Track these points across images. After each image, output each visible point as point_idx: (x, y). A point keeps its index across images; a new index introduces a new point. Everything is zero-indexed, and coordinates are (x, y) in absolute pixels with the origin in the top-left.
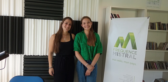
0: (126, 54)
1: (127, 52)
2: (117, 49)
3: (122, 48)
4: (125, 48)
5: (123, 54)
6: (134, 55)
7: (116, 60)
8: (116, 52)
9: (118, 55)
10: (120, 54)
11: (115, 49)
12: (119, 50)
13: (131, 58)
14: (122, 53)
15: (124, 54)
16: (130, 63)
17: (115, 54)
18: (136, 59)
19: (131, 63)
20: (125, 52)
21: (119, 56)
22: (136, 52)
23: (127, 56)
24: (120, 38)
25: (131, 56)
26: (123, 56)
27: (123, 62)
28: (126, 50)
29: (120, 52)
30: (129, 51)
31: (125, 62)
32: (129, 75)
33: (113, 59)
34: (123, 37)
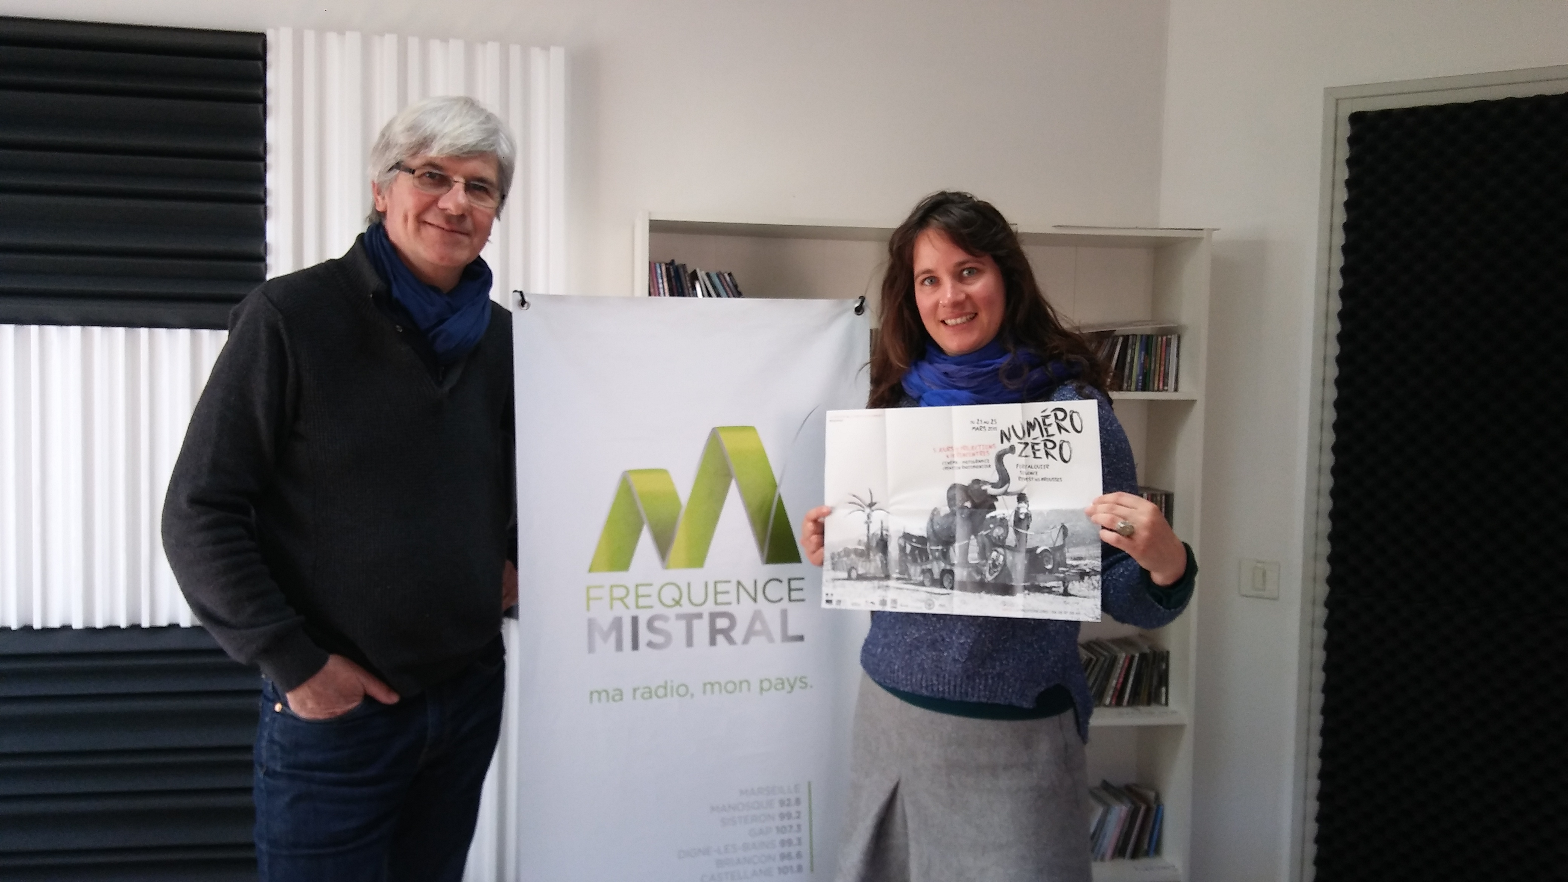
0: (714, 616)
1: (721, 598)
2: (620, 593)
3: (667, 568)
4: (701, 567)
5: (690, 619)
6: (784, 614)
7: (628, 694)
8: (617, 623)
9: (642, 642)
10: (658, 624)
11: (605, 593)
13: (763, 639)
14: (672, 613)
15: (696, 623)
16: (755, 686)
17: (605, 638)
18: (801, 638)
19: (766, 685)
20: (698, 597)
21: (650, 644)
22: (794, 584)
23: (726, 633)
24: (639, 485)
25: (763, 623)
26: (690, 642)
27: (692, 695)
28: (706, 584)
29: (658, 609)
30: (739, 583)
31: (712, 685)
32: (760, 790)
33: (598, 692)
34: (664, 472)
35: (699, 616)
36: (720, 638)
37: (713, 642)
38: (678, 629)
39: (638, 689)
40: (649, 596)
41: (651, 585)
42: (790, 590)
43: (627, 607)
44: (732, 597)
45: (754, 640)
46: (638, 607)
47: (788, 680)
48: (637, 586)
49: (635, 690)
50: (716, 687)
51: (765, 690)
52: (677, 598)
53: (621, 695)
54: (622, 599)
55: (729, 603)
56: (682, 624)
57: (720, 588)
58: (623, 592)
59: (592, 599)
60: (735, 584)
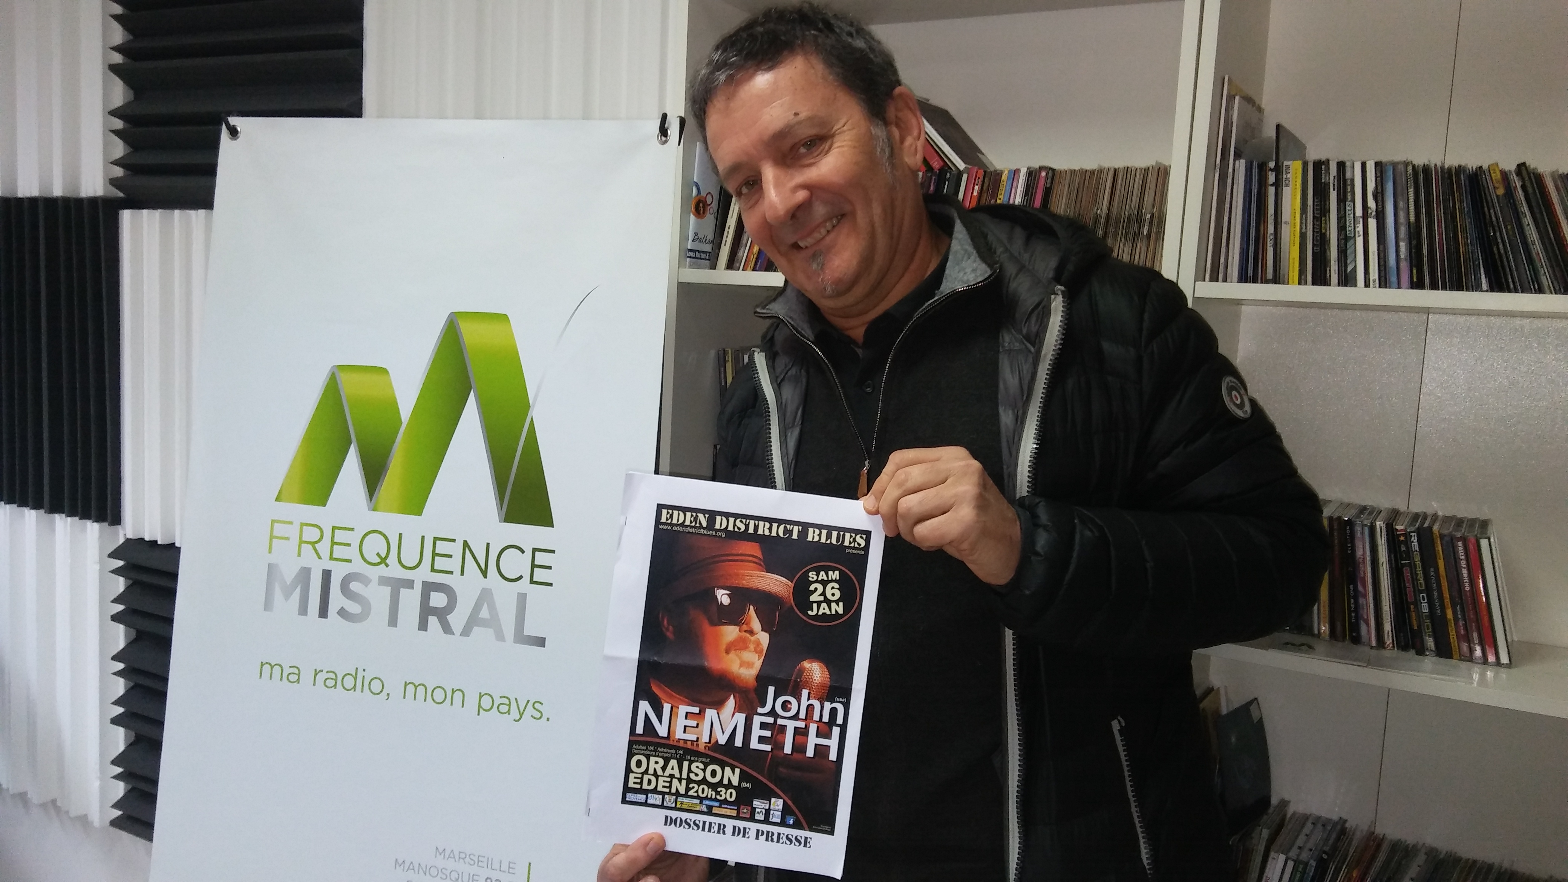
0: (429, 588)
1: (440, 563)
2: (311, 534)
3: (374, 509)
4: (419, 513)
5: (398, 585)
6: (522, 599)
7: (307, 676)
8: (305, 574)
10: (354, 586)
11: (293, 532)
12: (340, 536)
13: (490, 632)
14: (374, 574)
15: (404, 593)
16: (472, 701)
17: (287, 595)
18: (541, 642)
19: (486, 702)
21: (342, 612)
22: (541, 559)
24: (349, 385)
25: (492, 608)
26: (393, 621)
27: (388, 694)
28: (423, 537)
29: (357, 565)
30: (466, 544)
31: (416, 687)
32: (463, 856)
33: (270, 665)
34: (383, 371)
35: (410, 584)
36: (433, 621)
37: (423, 626)
38: (381, 597)
39: (322, 671)
40: (349, 545)
41: (352, 530)
42: (534, 566)
43: (320, 558)
44: (454, 564)
45: (476, 630)
46: (331, 558)
47: (516, 699)
48: (334, 528)
49: (316, 675)
50: (421, 689)
51: (482, 708)
52: (383, 557)
53: (299, 675)
54: (313, 544)
55: (452, 573)
56: (388, 590)
57: (441, 547)
58: (316, 533)
59: (277, 538)
60: (460, 545)
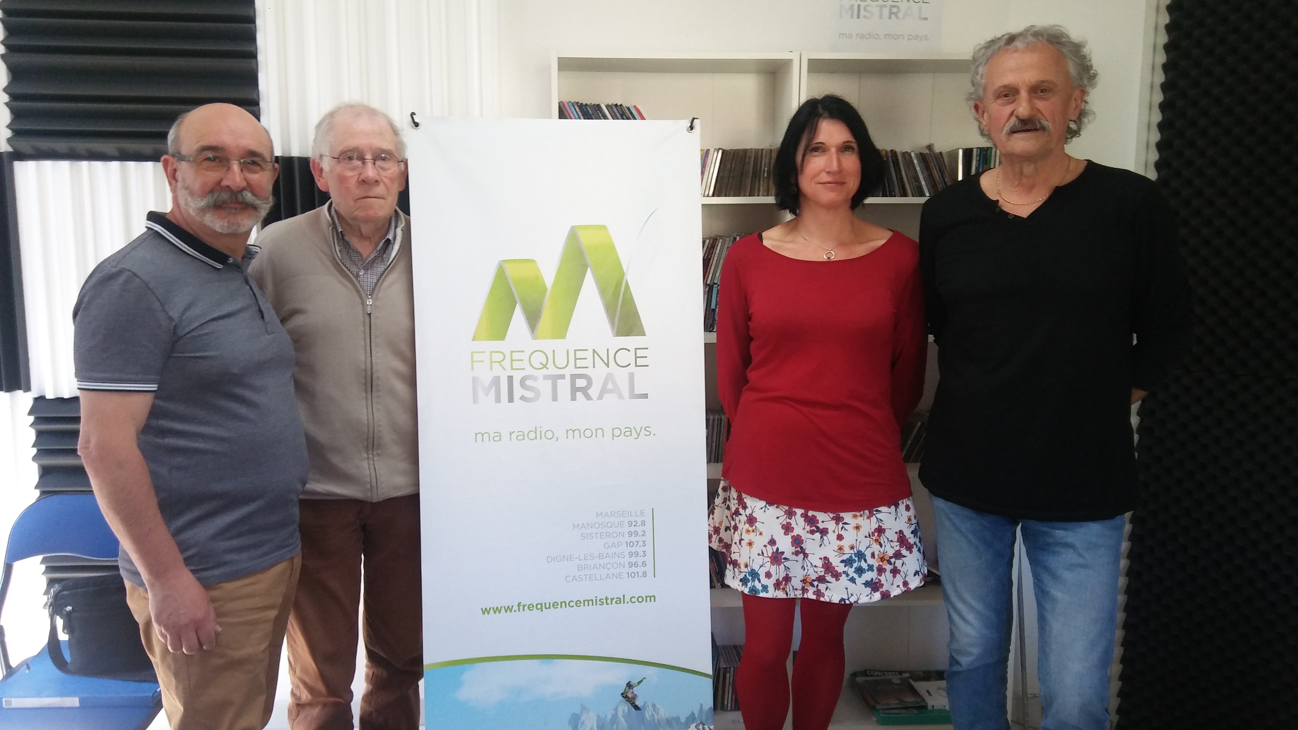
0: (574, 377)
1: (580, 363)
3: (535, 339)
4: (564, 337)
5: (555, 379)
6: (631, 376)
7: (505, 436)
8: (496, 381)
9: (517, 396)
10: (528, 382)
11: (486, 357)
12: (516, 356)
13: (614, 396)
14: (540, 374)
15: (560, 382)
16: (608, 433)
17: (487, 393)
18: (645, 396)
19: (617, 432)
20: (561, 362)
21: (523, 398)
22: (640, 353)
23: (584, 390)
24: (512, 272)
25: (614, 383)
26: (555, 398)
27: (557, 438)
28: (568, 351)
29: (529, 371)
30: (594, 351)
31: (573, 432)
32: (613, 513)
33: (481, 433)
34: (533, 261)
35: (562, 377)
36: (579, 395)
37: (574, 398)
38: (545, 387)
39: (514, 432)
40: (522, 360)
41: (523, 351)
42: (636, 357)
43: (505, 369)
44: (589, 362)
45: (605, 395)
47: (634, 428)
48: (512, 352)
49: (511, 434)
50: (577, 433)
51: (615, 436)
52: (545, 364)
53: (500, 436)
54: (499, 362)
55: (587, 367)
56: (549, 382)
57: (579, 355)
58: (500, 357)
59: (477, 361)
60: (591, 352)
